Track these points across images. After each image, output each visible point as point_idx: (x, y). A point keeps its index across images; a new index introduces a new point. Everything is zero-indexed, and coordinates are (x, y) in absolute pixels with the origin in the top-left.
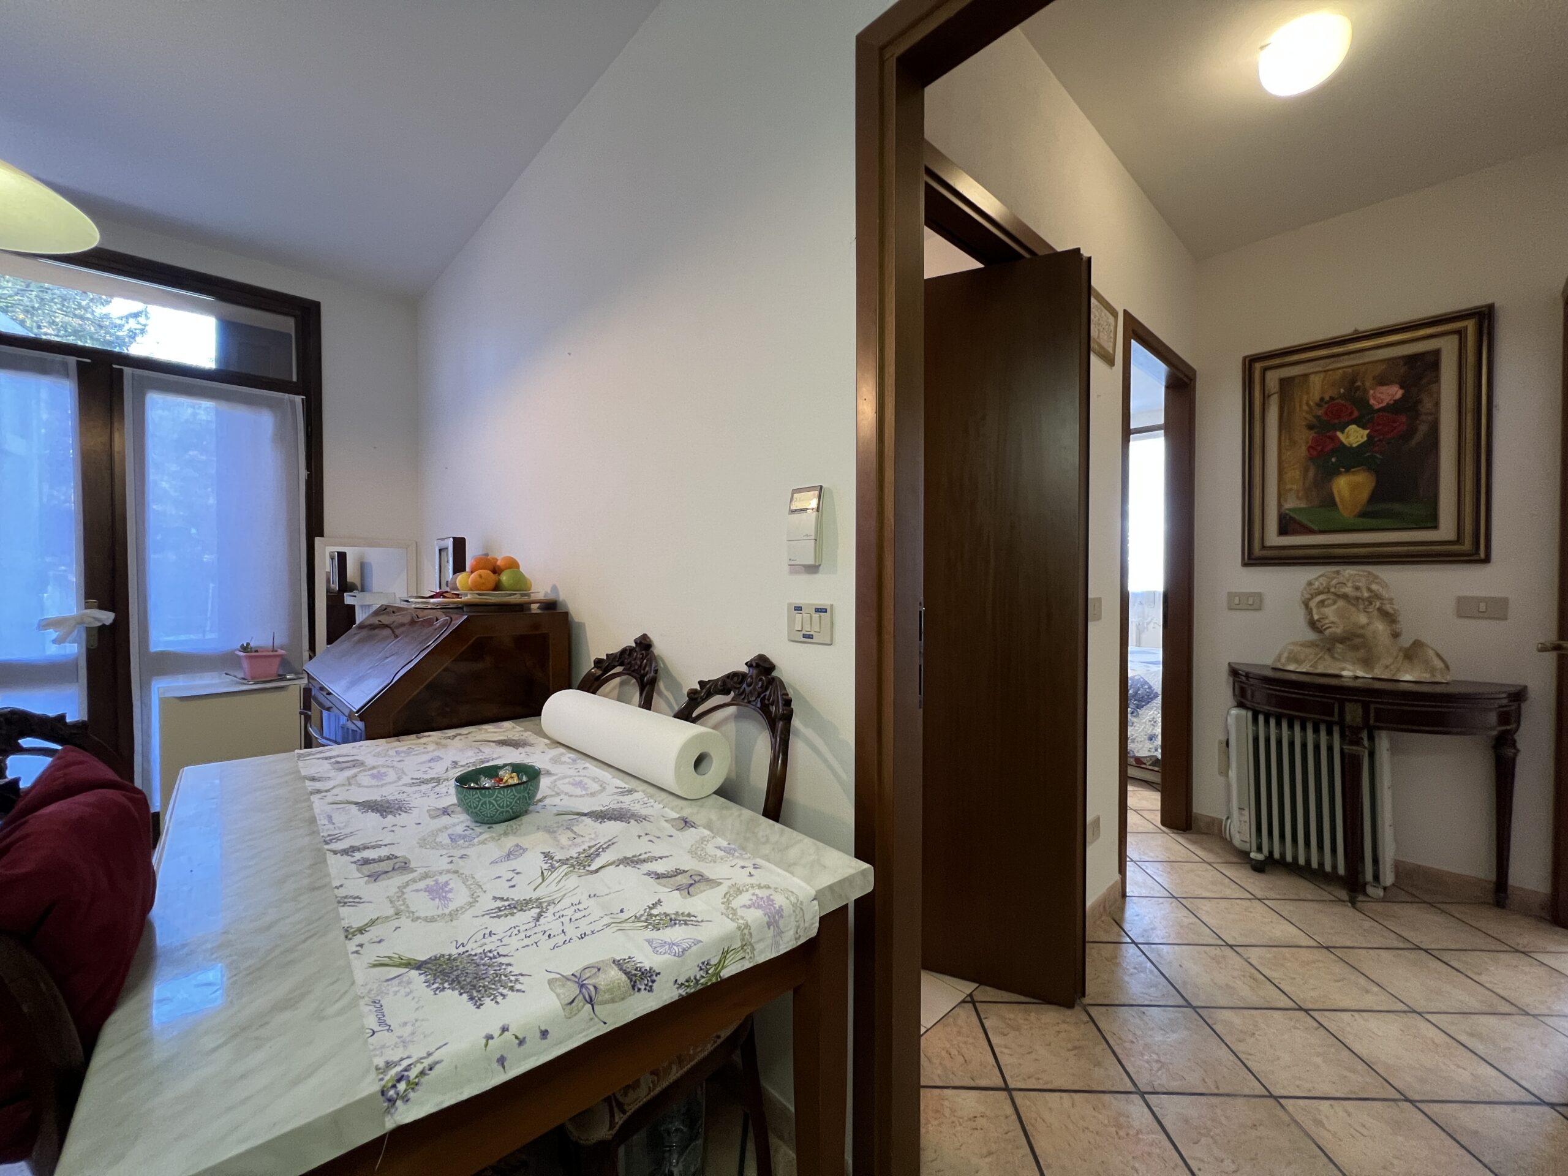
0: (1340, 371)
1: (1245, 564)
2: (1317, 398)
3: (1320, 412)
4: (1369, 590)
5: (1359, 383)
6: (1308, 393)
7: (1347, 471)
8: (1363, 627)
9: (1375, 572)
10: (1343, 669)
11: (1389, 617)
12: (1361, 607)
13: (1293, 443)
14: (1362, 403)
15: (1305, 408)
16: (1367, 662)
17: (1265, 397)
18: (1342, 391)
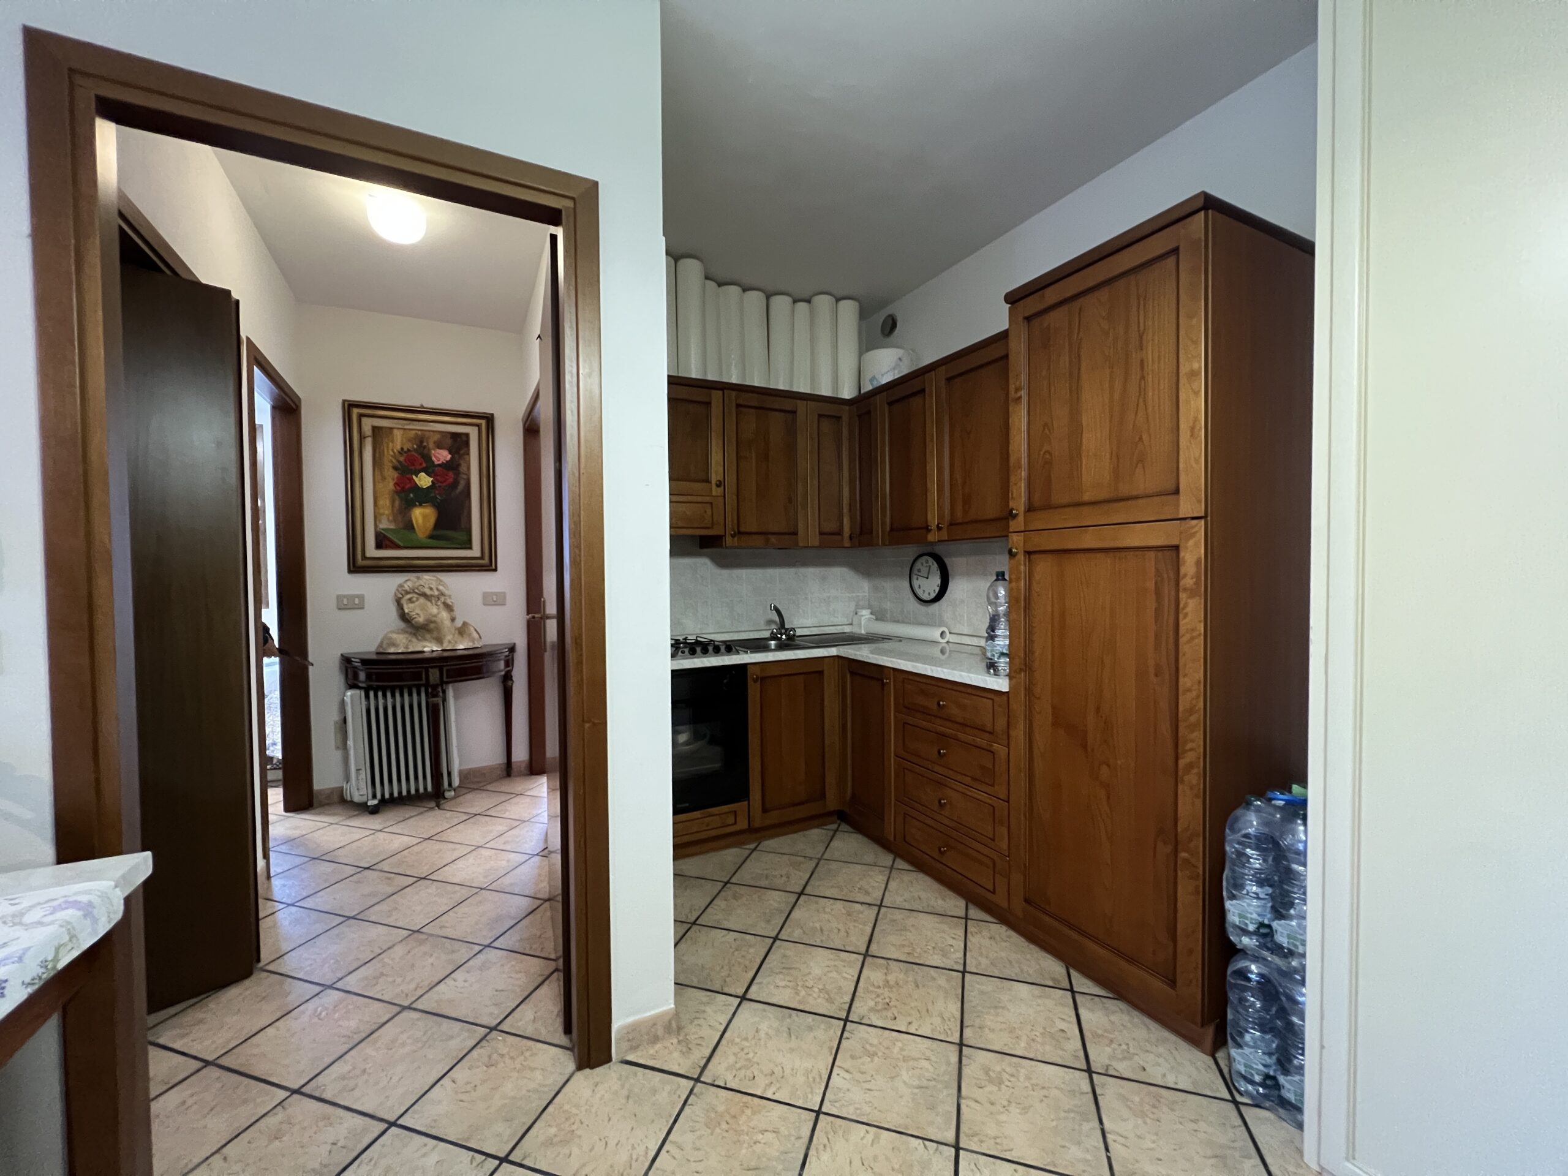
0: (414, 432)
1: (350, 571)
2: (399, 447)
3: (402, 459)
4: (438, 590)
5: (425, 444)
6: (392, 441)
7: (420, 505)
8: (435, 616)
9: (441, 578)
11: (449, 608)
12: (433, 601)
13: (384, 478)
14: (427, 458)
15: (391, 453)
16: (439, 640)
17: (362, 438)
18: (415, 446)
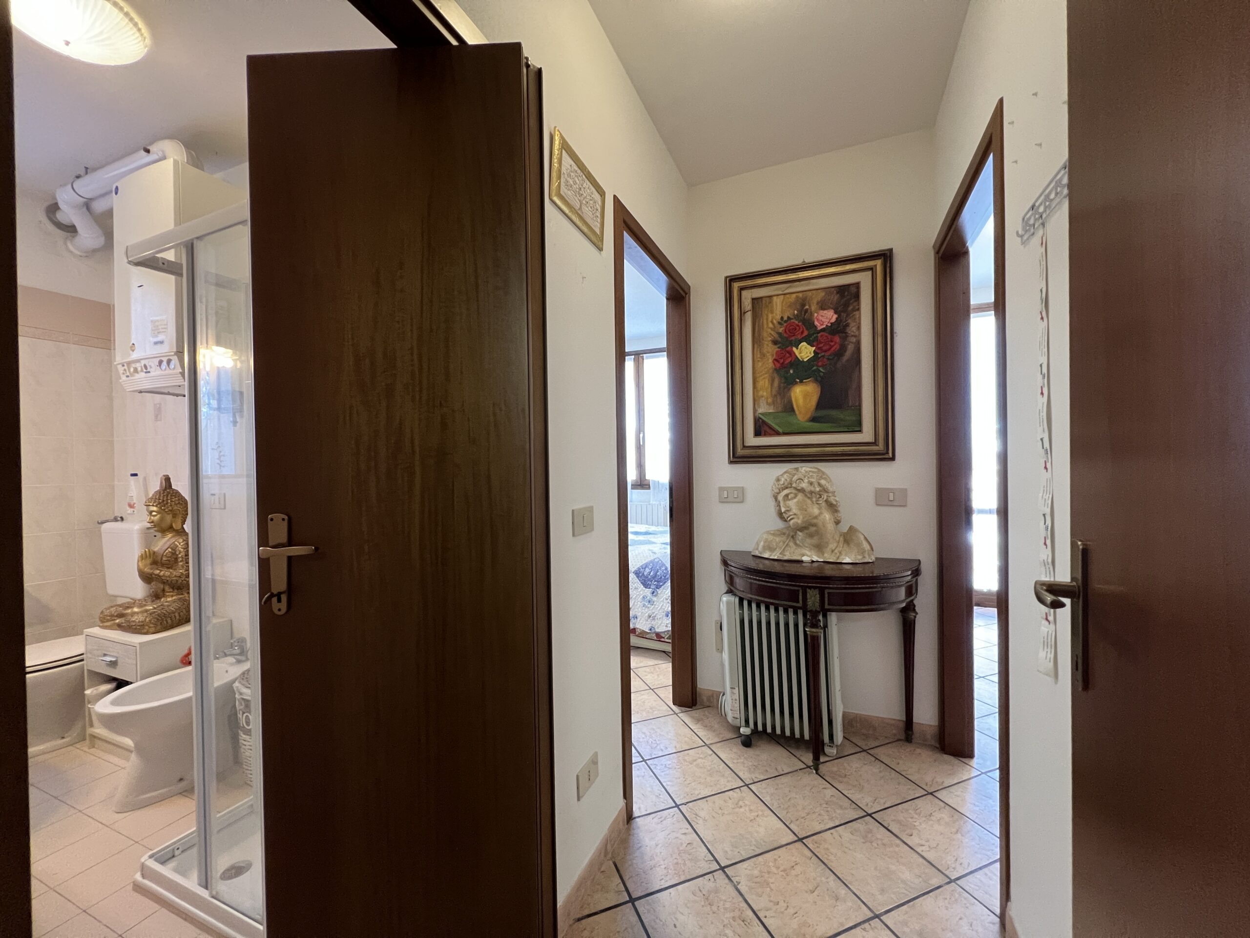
0: (794, 296)
1: (731, 462)
2: (779, 317)
3: (781, 330)
4: (819, 484)
5: (807, 307)
6: (772, 313)
7: (801, 382)
8: (816, 517)
9: (823, 469)
10: (803, 555)
11: (832, 507)
12: (814, 499)
13: (763, 355)
14: (809, 323)
15: (771, 325)
16: (819, 548)
17: (742, 314)
18: (796, 312)
